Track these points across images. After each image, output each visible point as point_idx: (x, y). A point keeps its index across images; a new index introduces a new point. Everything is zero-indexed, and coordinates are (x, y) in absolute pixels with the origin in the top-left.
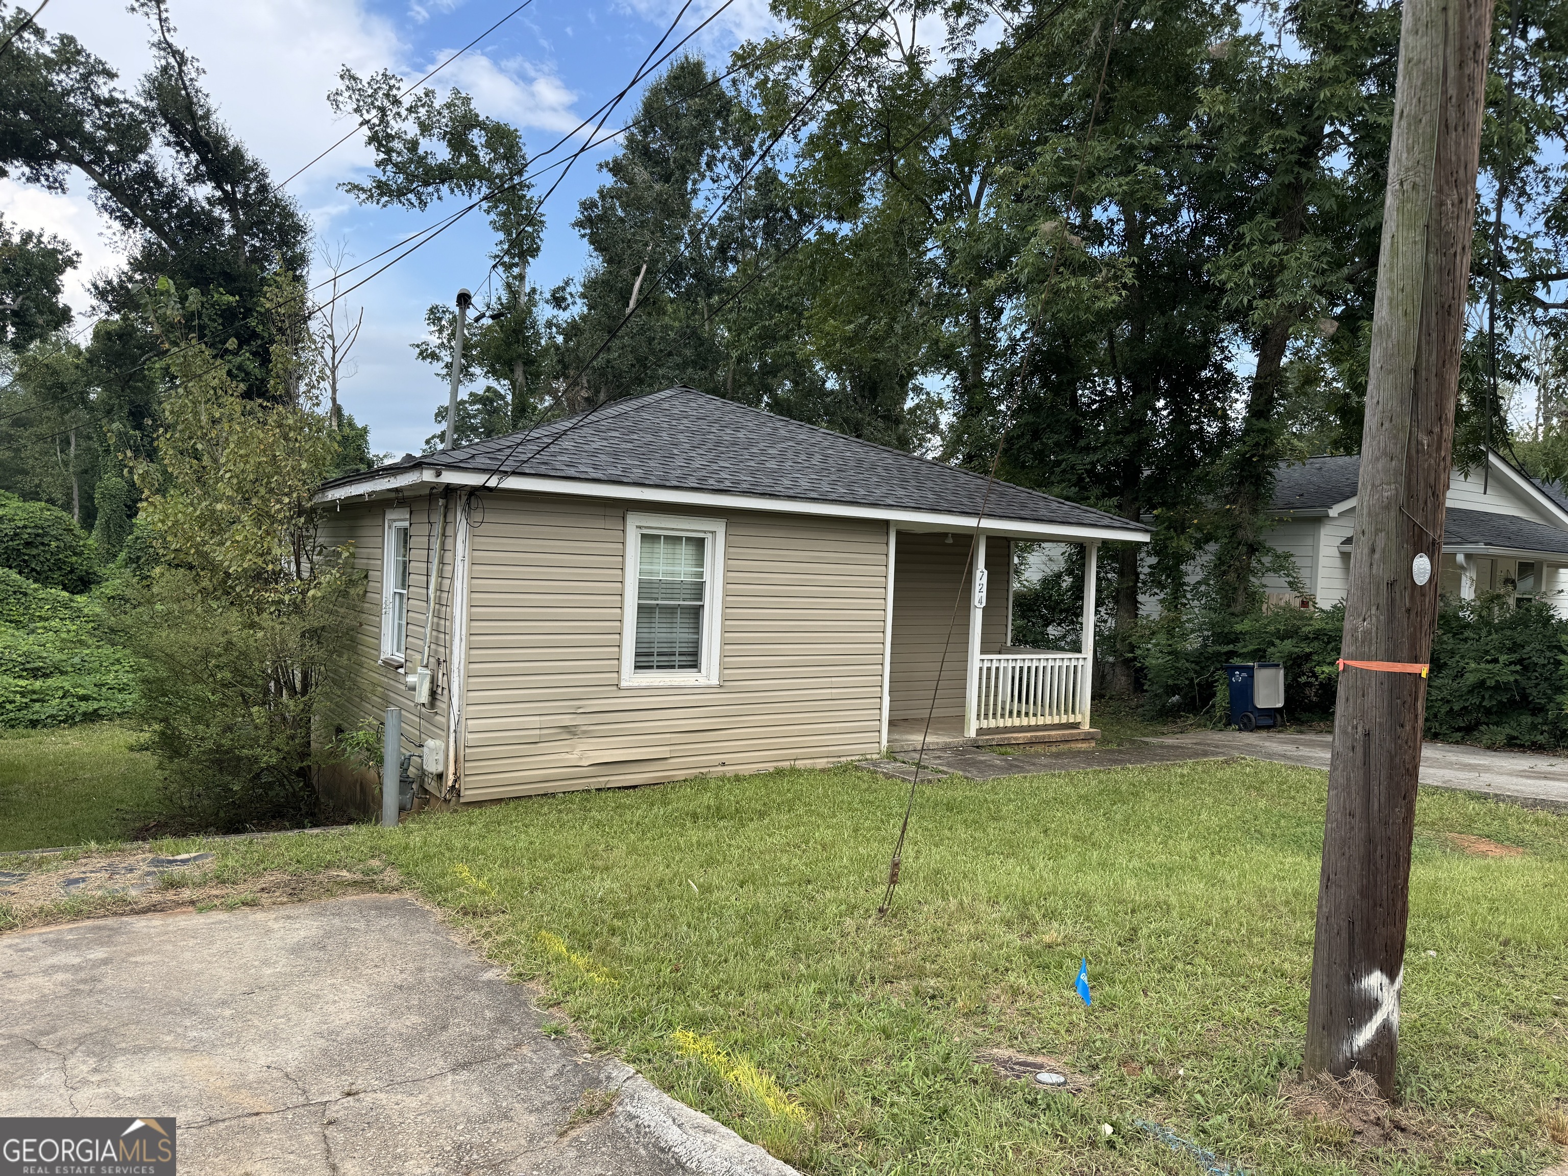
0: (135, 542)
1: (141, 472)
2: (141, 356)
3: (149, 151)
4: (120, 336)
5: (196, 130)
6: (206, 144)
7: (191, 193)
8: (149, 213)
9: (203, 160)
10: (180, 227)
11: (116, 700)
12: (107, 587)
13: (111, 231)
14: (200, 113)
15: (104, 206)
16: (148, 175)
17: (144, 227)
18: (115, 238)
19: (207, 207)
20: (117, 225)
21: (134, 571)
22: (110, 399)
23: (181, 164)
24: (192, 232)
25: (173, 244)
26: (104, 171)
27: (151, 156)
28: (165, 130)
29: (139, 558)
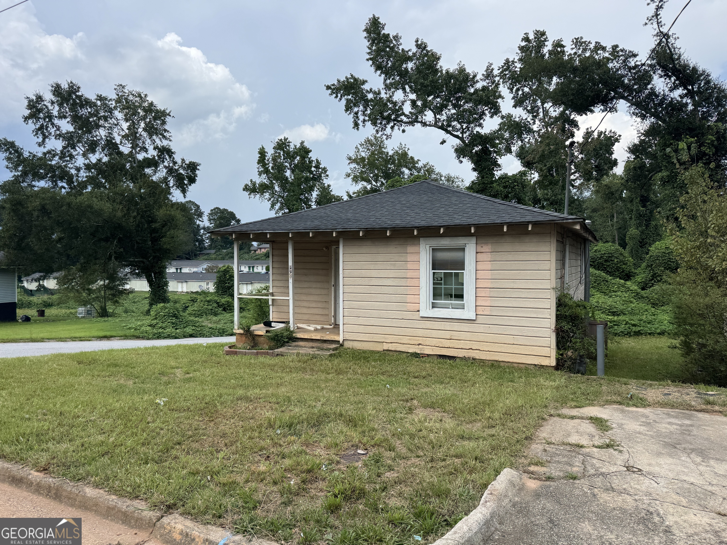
0: (650, 258)
1: (670, 228)
2: (649, 174)
3: (652, 83)
4: (640, 168)
5: (674, 66)
6: (679, 71)
7: (672, 95)
8: (653, 110)
9: (678, 79)
10: (667, 113)
11: (647, 327)
12: (638, 278)
13: (636, 123)
14: (676, 57)
15: (633, 113)
16: (653, 93)
17: (651, 117)
18: (638, 126)
19: (680, 99)
20: (639, 120)
21: (650, 271)
22: (632, 195)
23: (667, 84)
24: (673, 113)
25: (664, 121)
26: (633, 98)
27: (653, 85)
28: (660, 72)
29: (652, 265)
